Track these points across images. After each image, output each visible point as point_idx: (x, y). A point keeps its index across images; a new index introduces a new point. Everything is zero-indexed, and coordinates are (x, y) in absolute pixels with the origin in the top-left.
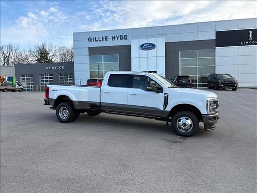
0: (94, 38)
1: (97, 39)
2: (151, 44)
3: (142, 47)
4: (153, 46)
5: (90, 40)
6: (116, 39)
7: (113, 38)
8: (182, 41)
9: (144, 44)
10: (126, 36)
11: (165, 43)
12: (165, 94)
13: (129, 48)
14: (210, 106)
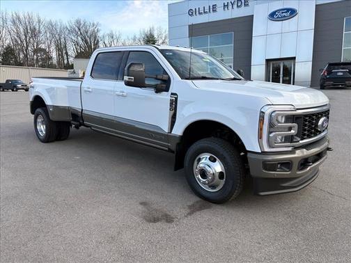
0: (197, 10)
1: (202, 11)
2: (288, 10)
3: (272, 16)
4: (292, 12)
5: (191, 13)
6: (230, 7)
7: (226, 6)
9: (276, 11)
10: (246, 1)
11: (316, 5)
12: (172, 94)
13: (249, 20)
14: (272, 130)
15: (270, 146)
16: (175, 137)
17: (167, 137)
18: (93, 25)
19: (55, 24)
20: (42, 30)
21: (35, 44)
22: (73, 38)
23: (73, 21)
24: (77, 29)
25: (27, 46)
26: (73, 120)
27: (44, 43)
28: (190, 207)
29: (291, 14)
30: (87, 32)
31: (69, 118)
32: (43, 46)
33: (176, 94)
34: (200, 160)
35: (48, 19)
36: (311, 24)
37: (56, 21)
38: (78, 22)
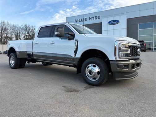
0: (79, 20)
2: (116, 21)
6: (92, 19)
7: (90, 19)
8: (140, 16)
9: (111, 21)
10: (99, 17)
11: (127, 19)
12: (76, 40)
13: (100, 24)
14: (120, 51)
15: (120, 58)
16: (77, 58)
17: (74, 59)
18: (33, 27)
19: (16, 26)
20: (9, 28)
21: (6, 34)
22: (23, 32)
23: (24, 25)
24: (25, 28)
25: (2, 35)
26: (28, 57)
27: (10, 34)
28: (85, 87)
29: (117, 22)
30: (30, 30)
31: (26, 57)
32: (9, 35)
33: (77, 40)
34: (88, 67)
35: (12, 24)
36: (125, 26)
37: (16, 25)
38: (26, 26)
